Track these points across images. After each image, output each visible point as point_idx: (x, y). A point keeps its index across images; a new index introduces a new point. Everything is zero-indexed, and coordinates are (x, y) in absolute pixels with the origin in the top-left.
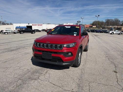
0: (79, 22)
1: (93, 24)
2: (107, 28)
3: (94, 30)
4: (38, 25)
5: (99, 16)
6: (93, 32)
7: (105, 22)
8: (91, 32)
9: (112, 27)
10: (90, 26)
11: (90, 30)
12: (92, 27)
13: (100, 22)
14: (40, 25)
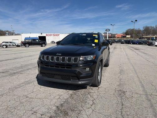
0: (107, 30)
1: (127, 33)
2: (146, 38)
3: (129, 41)
4: (54, 35)
5: (136, 21)
6: (128, 44)
7: (143, 30)
8: (126, 44)
9: (153, 36)
10: (122, 36)
11: (124, 41)
12: (125, 37)
13: (136, 30)
14: (56, 35)
